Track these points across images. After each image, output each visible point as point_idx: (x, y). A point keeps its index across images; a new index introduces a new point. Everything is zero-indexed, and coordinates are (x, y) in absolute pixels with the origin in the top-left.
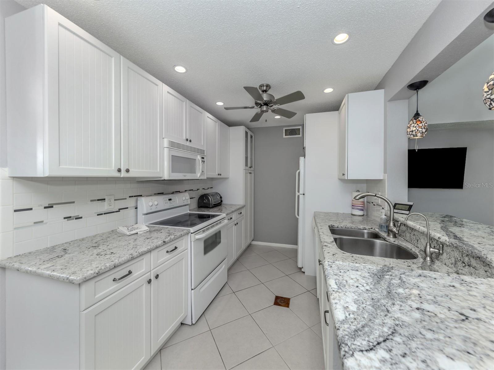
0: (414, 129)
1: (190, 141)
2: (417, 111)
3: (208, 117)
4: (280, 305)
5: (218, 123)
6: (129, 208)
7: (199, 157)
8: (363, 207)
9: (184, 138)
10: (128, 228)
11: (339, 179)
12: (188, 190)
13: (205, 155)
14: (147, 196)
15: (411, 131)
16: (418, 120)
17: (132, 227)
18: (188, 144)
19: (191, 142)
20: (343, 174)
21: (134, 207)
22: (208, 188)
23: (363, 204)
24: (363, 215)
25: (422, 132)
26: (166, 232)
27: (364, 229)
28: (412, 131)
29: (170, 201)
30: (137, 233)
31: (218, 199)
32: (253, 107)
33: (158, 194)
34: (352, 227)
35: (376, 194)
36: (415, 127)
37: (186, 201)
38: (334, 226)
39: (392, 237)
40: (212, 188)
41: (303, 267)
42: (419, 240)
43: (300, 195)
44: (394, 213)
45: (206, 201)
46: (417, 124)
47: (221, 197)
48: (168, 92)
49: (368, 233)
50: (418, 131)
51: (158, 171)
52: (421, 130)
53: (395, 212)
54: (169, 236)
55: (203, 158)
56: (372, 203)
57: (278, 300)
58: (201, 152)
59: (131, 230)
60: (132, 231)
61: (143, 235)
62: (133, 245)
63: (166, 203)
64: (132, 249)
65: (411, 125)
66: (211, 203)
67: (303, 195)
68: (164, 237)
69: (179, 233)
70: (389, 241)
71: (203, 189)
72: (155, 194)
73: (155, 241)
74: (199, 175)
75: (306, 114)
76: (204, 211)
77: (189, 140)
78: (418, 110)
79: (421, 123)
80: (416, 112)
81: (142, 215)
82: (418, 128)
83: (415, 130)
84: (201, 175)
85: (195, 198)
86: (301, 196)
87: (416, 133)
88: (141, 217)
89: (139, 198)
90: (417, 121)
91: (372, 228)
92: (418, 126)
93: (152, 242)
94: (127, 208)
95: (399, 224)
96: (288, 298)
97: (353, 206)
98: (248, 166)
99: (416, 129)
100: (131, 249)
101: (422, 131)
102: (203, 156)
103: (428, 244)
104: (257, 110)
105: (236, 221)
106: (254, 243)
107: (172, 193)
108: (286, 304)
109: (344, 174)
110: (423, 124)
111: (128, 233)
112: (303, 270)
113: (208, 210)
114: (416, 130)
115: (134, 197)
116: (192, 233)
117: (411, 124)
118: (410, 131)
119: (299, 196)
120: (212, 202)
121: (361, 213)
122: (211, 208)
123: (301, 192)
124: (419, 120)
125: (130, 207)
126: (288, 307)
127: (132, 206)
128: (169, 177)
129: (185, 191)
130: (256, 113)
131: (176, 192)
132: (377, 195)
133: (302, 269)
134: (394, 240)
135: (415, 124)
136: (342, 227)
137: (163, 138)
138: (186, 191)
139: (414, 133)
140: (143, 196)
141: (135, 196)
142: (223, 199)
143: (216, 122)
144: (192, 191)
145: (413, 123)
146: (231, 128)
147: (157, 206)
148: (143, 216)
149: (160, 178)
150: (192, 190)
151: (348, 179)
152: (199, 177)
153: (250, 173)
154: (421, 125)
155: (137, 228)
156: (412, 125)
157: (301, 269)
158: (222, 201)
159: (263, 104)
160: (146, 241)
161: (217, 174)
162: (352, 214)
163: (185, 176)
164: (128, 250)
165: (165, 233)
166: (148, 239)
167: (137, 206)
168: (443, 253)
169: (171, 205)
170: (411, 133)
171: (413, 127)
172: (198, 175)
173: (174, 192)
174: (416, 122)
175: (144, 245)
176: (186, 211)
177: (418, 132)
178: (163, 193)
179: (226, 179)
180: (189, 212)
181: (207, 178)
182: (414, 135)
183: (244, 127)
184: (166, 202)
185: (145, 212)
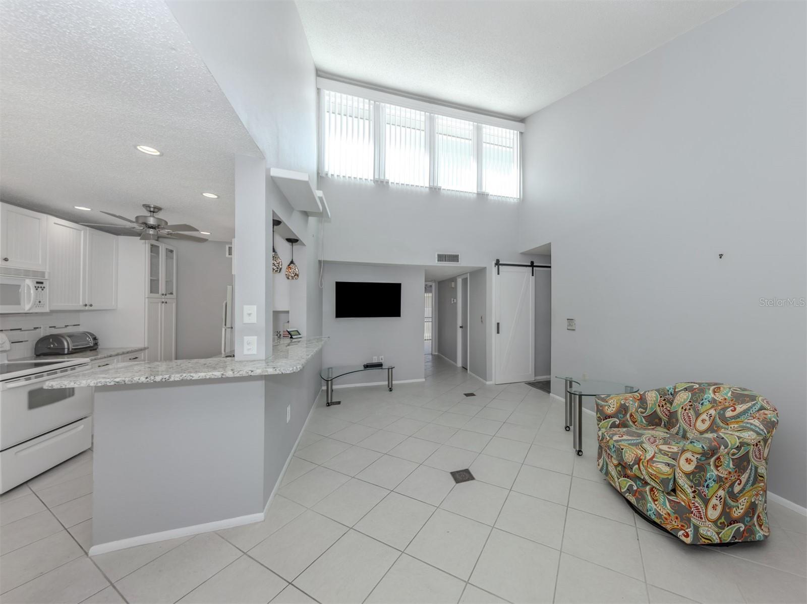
1: (6, 260)
3: (56, 224)
7: (28, 282)
13: (46, 278)
22: (67, 326)
31: (87, 340)
40: (78, 325)
43: (227, 329)
47: (95, 339)
55: (40, 283)
58: (36, 274)
71: (51, 327)
77: (1, 259)
84: (35, 306)
85: (26, 341)
98: (159, 293)
123: (229, 325)
142: (98, 341)
143: (80, 231)
152: (29, 310)
153: (163, 303)
161: (80, 304)
172: (27, 307)
179: (107, 311)
180: (7, 362)
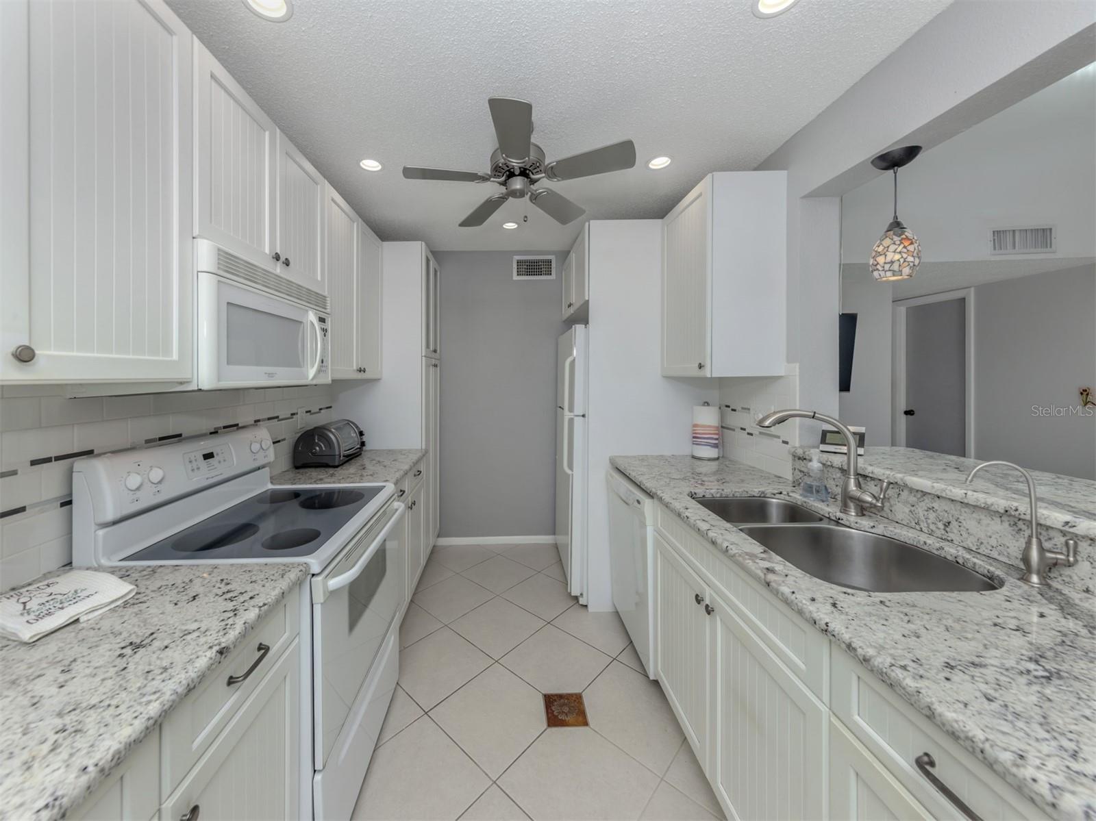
0: (897, 257)
1: (287, 263)
2: (896, 217)
3: (333, 200)
4: (562, 724)
5: (358, 224)
6: (28, 510)
7: (312, 317)
8: (717, 439)
9: (267, 251)
10: (24, 603)
11: (664, 377)
12: (264, 420)
13: (328, 311)
14: (113, 452)
15: (889, 263)
16: (904, 236)
17: (49, 590)
18: (278, 269)
19: (288, 265)
20: (700, 364)
21: (56, 499)
22: (321, 409)
23: (717, 432)
24: (718, 459)
25: (914, 265)
26: (216, 591)
27: (762, 495)
28: (892, 262)
29: (210, 460)
30: (77, 621)
31: (352, 437)
32: (484, 179)
33: (161, 439)
34: (736, 492)
35: (815, 413)
36: (900, 252)
37: (262, 453)
38: (695, 494)
39: (853, 514)
40: (330, 407)
41: (582, 594)
42: (954, 524)
43: (576, 418)
44: (859, 457)
45: (320, 447)
46: (902, 246)
47: (361, 434)
48: (213, 76)
49: (778, 505)
50: (905, 261)
51: (175, 357)
52: (912, 259)
53: (859, 455)
54: (235, 611)
55: (322, 320)
56: (743, 429)
57: (553, 708)
58: (318, 301)
59: (44, 609)
60: (49, 614)
61: (106, 625)
62: (60, 715)
63: (193, 470)
64: (55, 747)
65: (888, 247)
66: (337, 453)
67: (582, 418)
68: (215, 625)
69: (274, 588)
70: (857, 525)
71: (307, 412)
72: (147, 441)
73: (176, 655)
74: (312, 372)
75: (591, 221)
76: (321, 479)
77: (283, 259)
78: (897, 214)
79: (912, 243)
80: (891, 221)
81: (93, 527)
82: (905, 256)
83: (899, 260)
84: (319, 371)
85: (284, 440)
86: (578, 422)
87: (900, 265)
88: (89, 539)
89: (80, 464)
90: (902, 239)
91: (781, 493)
92: (905, 250)
93: (165, 669)
94: (22, 509)
95: (885, 484)
96: (576, 694)
97: (694, 437)
98: (429, 348)
99: (902, 257)
100: (46, 748)
101: (914, 262)
102: (323, 316)
103: (1034, 540)
104: (492, 189)
105: (410, 498)
106: (444, 541)
107: (211, 433)
108: (577, 714)
109: (702, 364)
110: (916, 245)
111: (27, 634)
112: (582, 601)
113: (332, 475)
114: (902, 260)
115: (54, 463)
116: (313, 575)
117: (886, 246)
118: (885, 263)
119: (571, 421)
120: (340, 451)
121: (711, 453)
122: (337, 467)
123: (578, 410)
124: (907, 238)
125: (34, 505)
126: (586, 724)
127: (44, 499)
128: (219, 380)
129: (256, 421)
130: (485, 199)
131: (225, 427)
132: (816, 415)
133: (580, 599)
134: (872, 524)
135: (899, 245)
136: (715, 495)
137: (194, 238)
138: (259, 421)
139: (896, 267)
140: (99, 455)
141: (58, 458)
142: (365, 438)
143: (354, 222)
144: (276, 420)
145: (894, 244)
146: (386, 244)
147: (160, 487)
148: (101, 533)
149: (181, 383)
150: (277, 417)
151: (713, 376)
152: (313, 379)
153: (435, 366)
154: (911, 248)
155: (76, 597)
156: (892, 248)
157: (576, 598)
158: (363, 444)
159: (517, 172)
160: (131, 667)
161: (355, 368)
162: (694, 457)
163: (271, 375)
164: (27, 766)
165: (211, 596)
166: (142, 651)
167: (71, 494)
168: (1076, 561)
169: (213, 473)
170: (887, 267)
171: (894, 252)
172: (309, 373)
173: (220, 428)
174: (900, 241)
175: (124, 695)
176: (263, 485)
177: (906, 264)
178: (180, 435)
179: (376, 380)
180: (270, 486)
181: (333, 381)
182: (894, 271)
183: (423, 243)
184: (195, 465)
185: (110, 516)
